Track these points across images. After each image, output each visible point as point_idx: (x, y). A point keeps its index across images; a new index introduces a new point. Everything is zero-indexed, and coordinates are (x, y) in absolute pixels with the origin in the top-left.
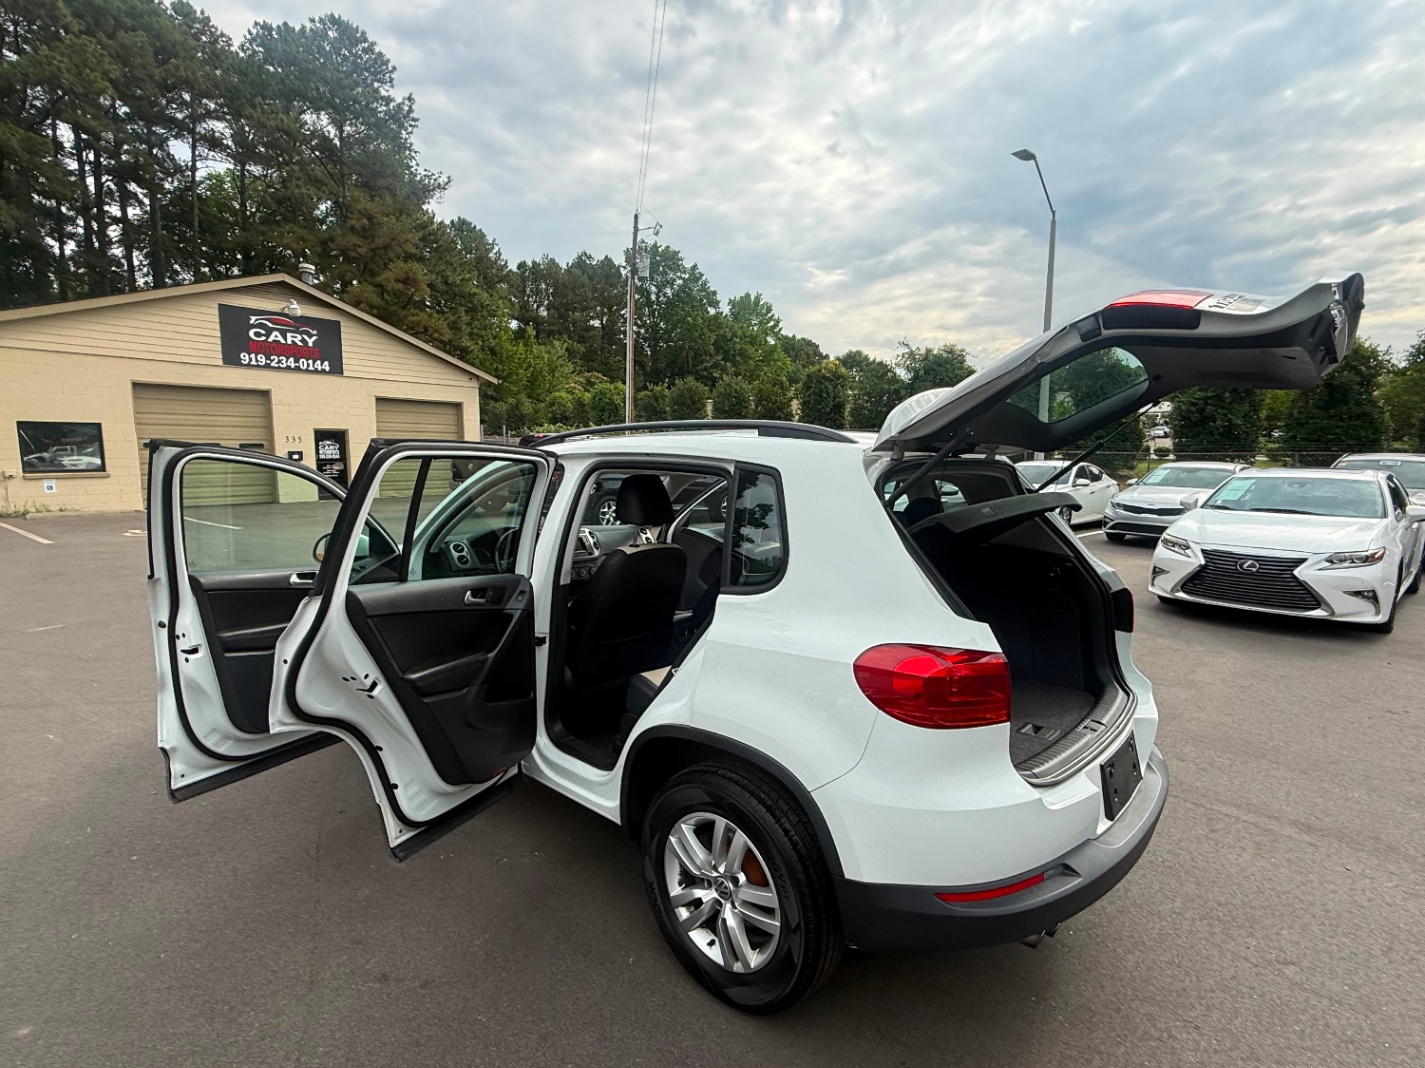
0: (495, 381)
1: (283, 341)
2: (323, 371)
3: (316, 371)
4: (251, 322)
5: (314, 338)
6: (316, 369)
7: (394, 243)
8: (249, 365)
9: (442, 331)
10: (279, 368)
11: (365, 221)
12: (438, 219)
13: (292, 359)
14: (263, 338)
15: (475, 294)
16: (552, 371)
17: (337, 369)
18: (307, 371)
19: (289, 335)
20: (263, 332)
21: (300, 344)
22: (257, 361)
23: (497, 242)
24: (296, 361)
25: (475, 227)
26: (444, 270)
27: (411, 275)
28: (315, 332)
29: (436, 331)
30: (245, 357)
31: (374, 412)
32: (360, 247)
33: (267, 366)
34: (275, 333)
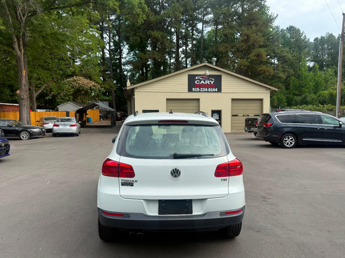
0: (276, 90)
1: (204, 83)
2: (215, 92)
3: (213, 92)
4: (196, 79)
5: (213, 81)
6: (213, 91)
7: (255, 43)
8: (195, 92)
9: (270, 72)
10: (203, 92)
11: (246, 37)
12: (281, 28)
13: (206, 89)
14: (199, 83)
15: (286, 56)
16: (327, 82)
17: (220, 90)
18: (211, 92)
19: (206, 81)
20: (199, 81)
21: (209, 83)
22: (197, 90)
23: (304, 32)
24: (208, 89)
25: (296, 28)
26: (274, 49)
27: (260, 53)
28: (214, 79)
29: (268, 72)
30: (193, 89)
31: (231, 104)
32: (243, 46)
33: (200, 91)
34: (202, 81)
